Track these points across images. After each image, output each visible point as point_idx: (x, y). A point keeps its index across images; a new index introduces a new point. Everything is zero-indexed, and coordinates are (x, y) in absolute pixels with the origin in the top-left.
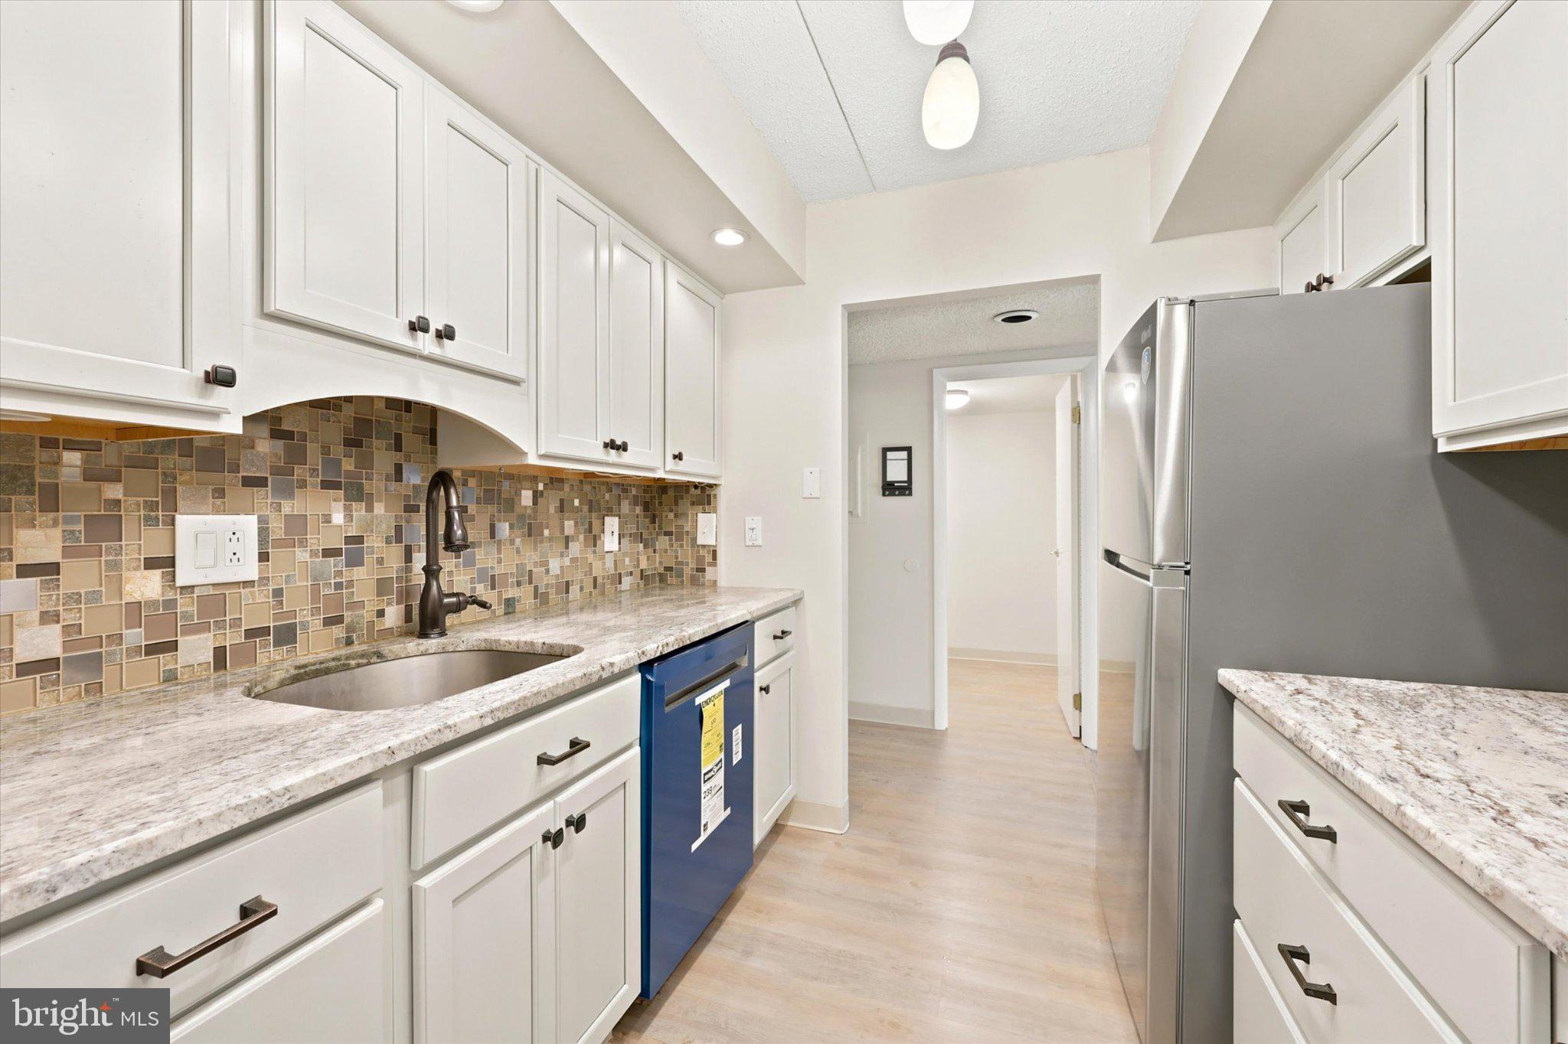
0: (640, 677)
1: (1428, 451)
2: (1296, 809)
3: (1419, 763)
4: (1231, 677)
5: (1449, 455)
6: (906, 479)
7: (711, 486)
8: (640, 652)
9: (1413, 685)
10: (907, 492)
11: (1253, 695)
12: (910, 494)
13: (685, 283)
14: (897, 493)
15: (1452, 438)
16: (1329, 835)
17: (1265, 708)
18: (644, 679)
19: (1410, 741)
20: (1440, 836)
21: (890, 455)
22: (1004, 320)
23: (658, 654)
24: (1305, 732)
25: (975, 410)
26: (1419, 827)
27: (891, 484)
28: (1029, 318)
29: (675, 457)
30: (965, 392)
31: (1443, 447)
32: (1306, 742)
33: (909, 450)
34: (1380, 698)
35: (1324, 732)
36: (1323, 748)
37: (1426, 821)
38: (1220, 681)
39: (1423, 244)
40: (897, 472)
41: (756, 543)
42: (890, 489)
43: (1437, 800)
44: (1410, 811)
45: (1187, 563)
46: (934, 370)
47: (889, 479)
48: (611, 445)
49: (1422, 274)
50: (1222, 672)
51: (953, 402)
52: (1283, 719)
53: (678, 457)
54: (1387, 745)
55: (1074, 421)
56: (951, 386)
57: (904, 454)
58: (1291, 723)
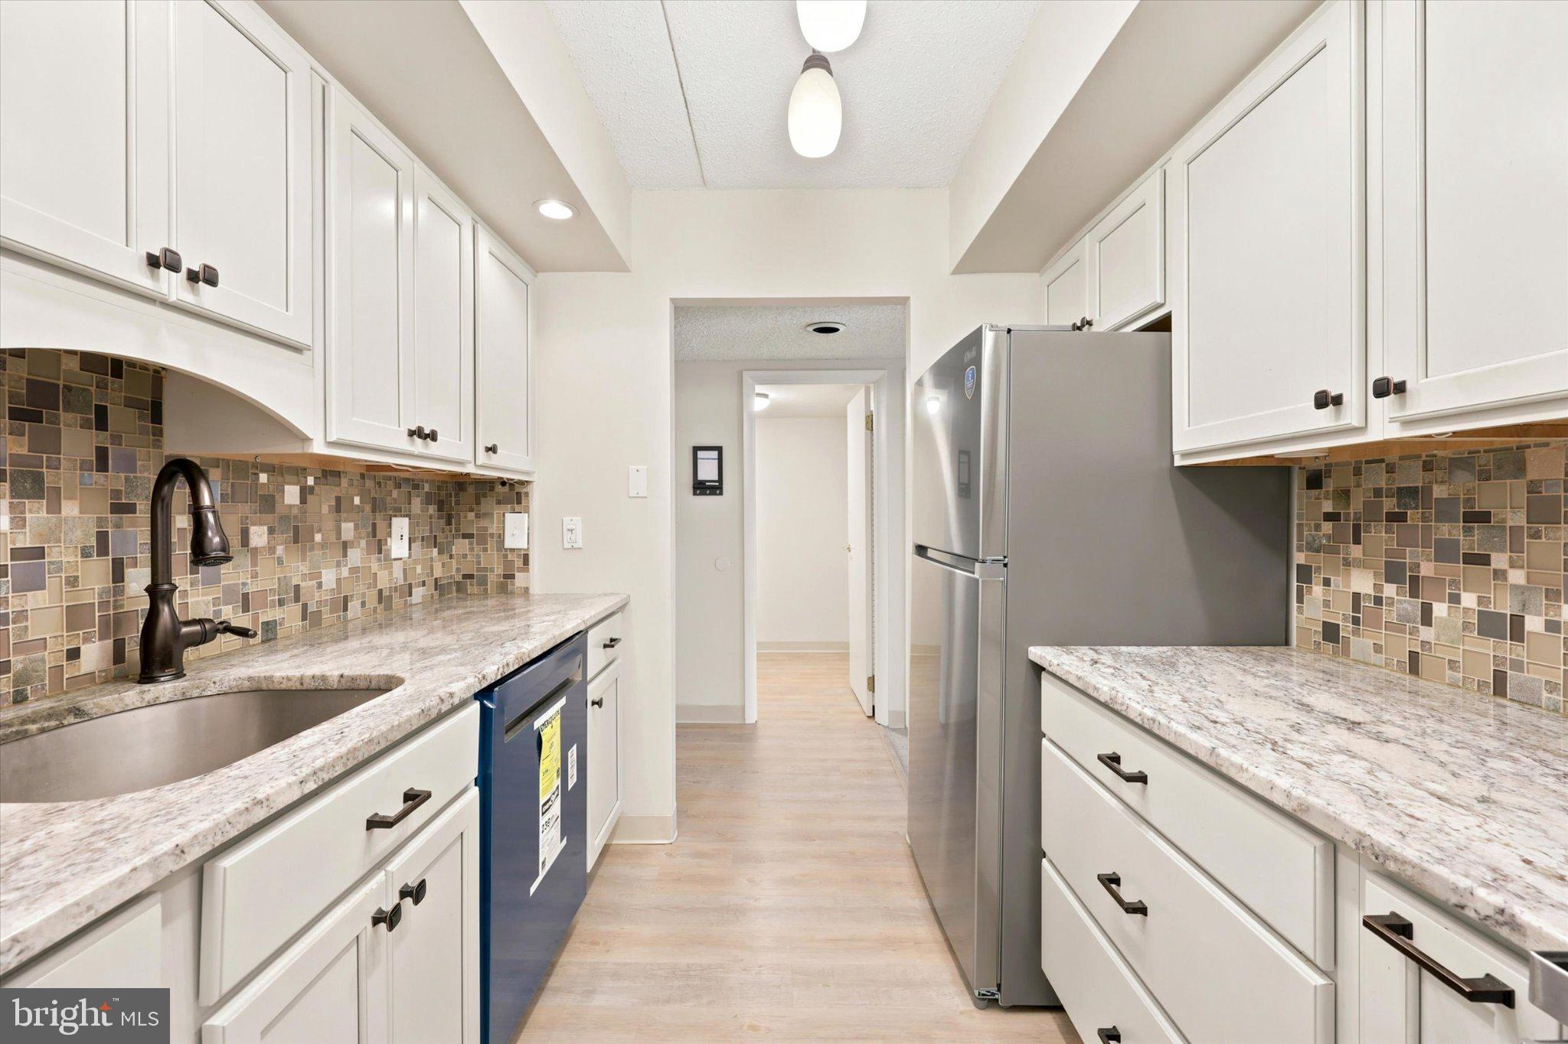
0: (479, 706)
1: (1167, 464)
2: (1112, 761)
3: (1204, 712)
4: (1038, 653)
5: (1182, 468)
6: (716, 478)
7: (522, 483)
8: (480, 676)
9: (1160, 649)
10: (718, 492)
11: (1066, 668)
12: (721, 494)
13: (496, 251)
14: (708, 492)
15: (1185, 455)
16: (1142, 778)
17: (1079, 678)
18: (484, 709)
19: (1188, 695)
20: (1252, 769)
21: (701, 454)
22: (814, 330)
23: (499, 677)
24: (1120, 695)
25: (776, 414)
26: (1232, 764)
27: (703, 483)
28: (836, 330)
29: (488, 449)
30: (766, 396)
31: (1178, 462)
32: (1122, 704)
33: (719, 449)
34: (1148, 661)
35: (1130, 694)
36: (1139, 707)
37: (1237, 759)
38: (1031, 657)
39: (1163, 302)
40: (708, 471)
41: (575, 546)
42: (701, 488)
43: (1233, 741)
44: (1224, 752)
45: (1005, 557)
46: (744, 373)
47: (701, 477)
48: (418, 433)
49: (1163, 325)
50: (1031, 649)
51: (759, 405)
52: (1097, 686)
53: (492, 449)
54: (1176, 699)
55: (867, 429)
56: (759, 389)
57: (715, 454)
58: (1106, 689)
